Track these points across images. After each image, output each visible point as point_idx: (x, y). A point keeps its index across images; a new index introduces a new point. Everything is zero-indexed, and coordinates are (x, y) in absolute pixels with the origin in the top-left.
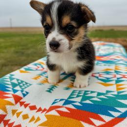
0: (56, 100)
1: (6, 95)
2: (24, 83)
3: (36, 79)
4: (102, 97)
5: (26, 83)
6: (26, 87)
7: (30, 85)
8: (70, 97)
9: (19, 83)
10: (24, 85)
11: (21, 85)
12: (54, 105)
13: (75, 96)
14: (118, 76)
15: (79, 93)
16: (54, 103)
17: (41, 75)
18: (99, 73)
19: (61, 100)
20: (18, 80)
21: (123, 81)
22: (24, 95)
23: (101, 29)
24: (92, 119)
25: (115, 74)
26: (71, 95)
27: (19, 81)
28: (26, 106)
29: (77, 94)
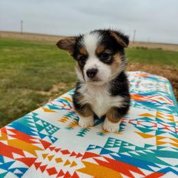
0: (90, 146)
1: (33, 140)
2: (50, 126)
3: (63, 121)
4: (141, 151)
5: (53, 127)
6: (53, 132)
7: (58, 129)
8: (106, 146)
9: (44, 125)
10: (50, 128)
11: (47, 128)
12: (89, 151)
13: (112, 145)
14: (159, 126)
15: (116, 143)
16: (88, 149)
17: (69, 116)
18: (137, 120)
19: (97, 147)
20: (43, 122)
21: (165, 132)
22: (53, 141)
23: (145, 46)
24: (132, 172)
25: (156, 122)
26: (108, 143)
27: (45, 123)
28: (57, 150)
29: (113, 143)
